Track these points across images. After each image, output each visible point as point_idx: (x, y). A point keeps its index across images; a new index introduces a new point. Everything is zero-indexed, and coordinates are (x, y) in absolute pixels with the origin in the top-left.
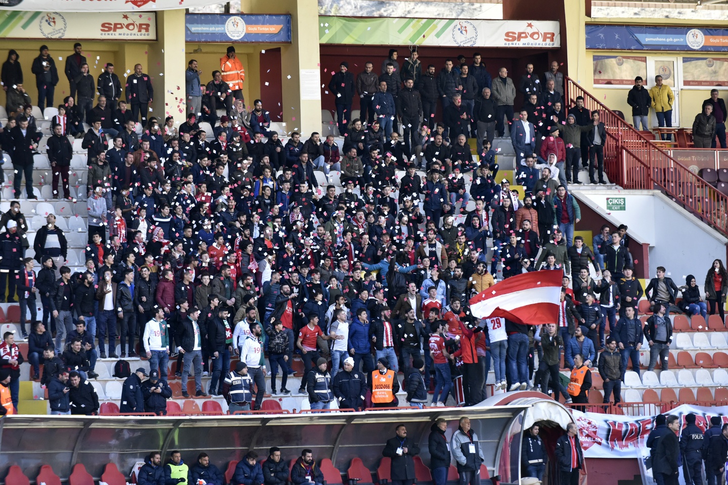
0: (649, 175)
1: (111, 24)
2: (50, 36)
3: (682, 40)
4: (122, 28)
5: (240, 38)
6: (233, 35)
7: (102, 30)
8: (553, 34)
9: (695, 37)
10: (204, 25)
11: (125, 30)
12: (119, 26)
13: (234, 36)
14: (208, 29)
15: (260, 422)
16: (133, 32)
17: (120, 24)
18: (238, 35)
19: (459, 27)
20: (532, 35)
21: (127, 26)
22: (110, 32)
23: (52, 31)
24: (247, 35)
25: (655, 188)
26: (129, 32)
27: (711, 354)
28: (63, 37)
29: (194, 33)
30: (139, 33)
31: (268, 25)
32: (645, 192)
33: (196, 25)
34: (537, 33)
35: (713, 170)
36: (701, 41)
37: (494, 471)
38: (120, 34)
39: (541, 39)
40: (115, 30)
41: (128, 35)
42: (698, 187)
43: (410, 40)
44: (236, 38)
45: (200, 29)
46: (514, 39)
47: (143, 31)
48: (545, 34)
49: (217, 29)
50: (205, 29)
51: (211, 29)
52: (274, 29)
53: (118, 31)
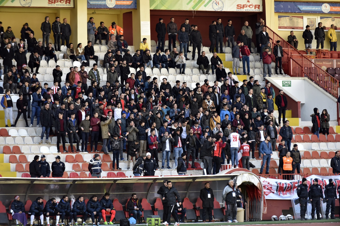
0: (302, 70)
1: (53, 0)
2: (24, 6)
3: (320, 8)
5: (113, 7)
6: (110, 5)
7: (48, 3)
8: (259, 6)
9: (326, 7)
11: (59, 3)
12: (56, 1)
13: (110, 6)
14: (98, 2)
15: (113, 181)
16: (63, 4)
18: (112, 5)
19: (215, 2)
20: (249, 6)
21: (60, 1)
22: (52, 4)
23: (25, 3)
24: (116, 6)
25: (305, 76)
27: (328, 152)
28: (30, 6)
29: (92, 5)
30: (66, 4)
31: (126, 1)
32: (300, 78)
33: (92, 1)
34: (252, 5)
35: (333, 68)
36: (328, 9)
37: (223, 205)
38: (57, 5)
39: (253, 8)
40: (54, 3)
41: (60, 5)
42: (326, 76)
43: (192, 8)
45: (94, 2)
46: (241, 8)
47: (68, 4)
48: (256, 5)
49: (102, 3)
50: (96, 2)
51: (99, 3)
52: (129, 3)
53: (56, 3)
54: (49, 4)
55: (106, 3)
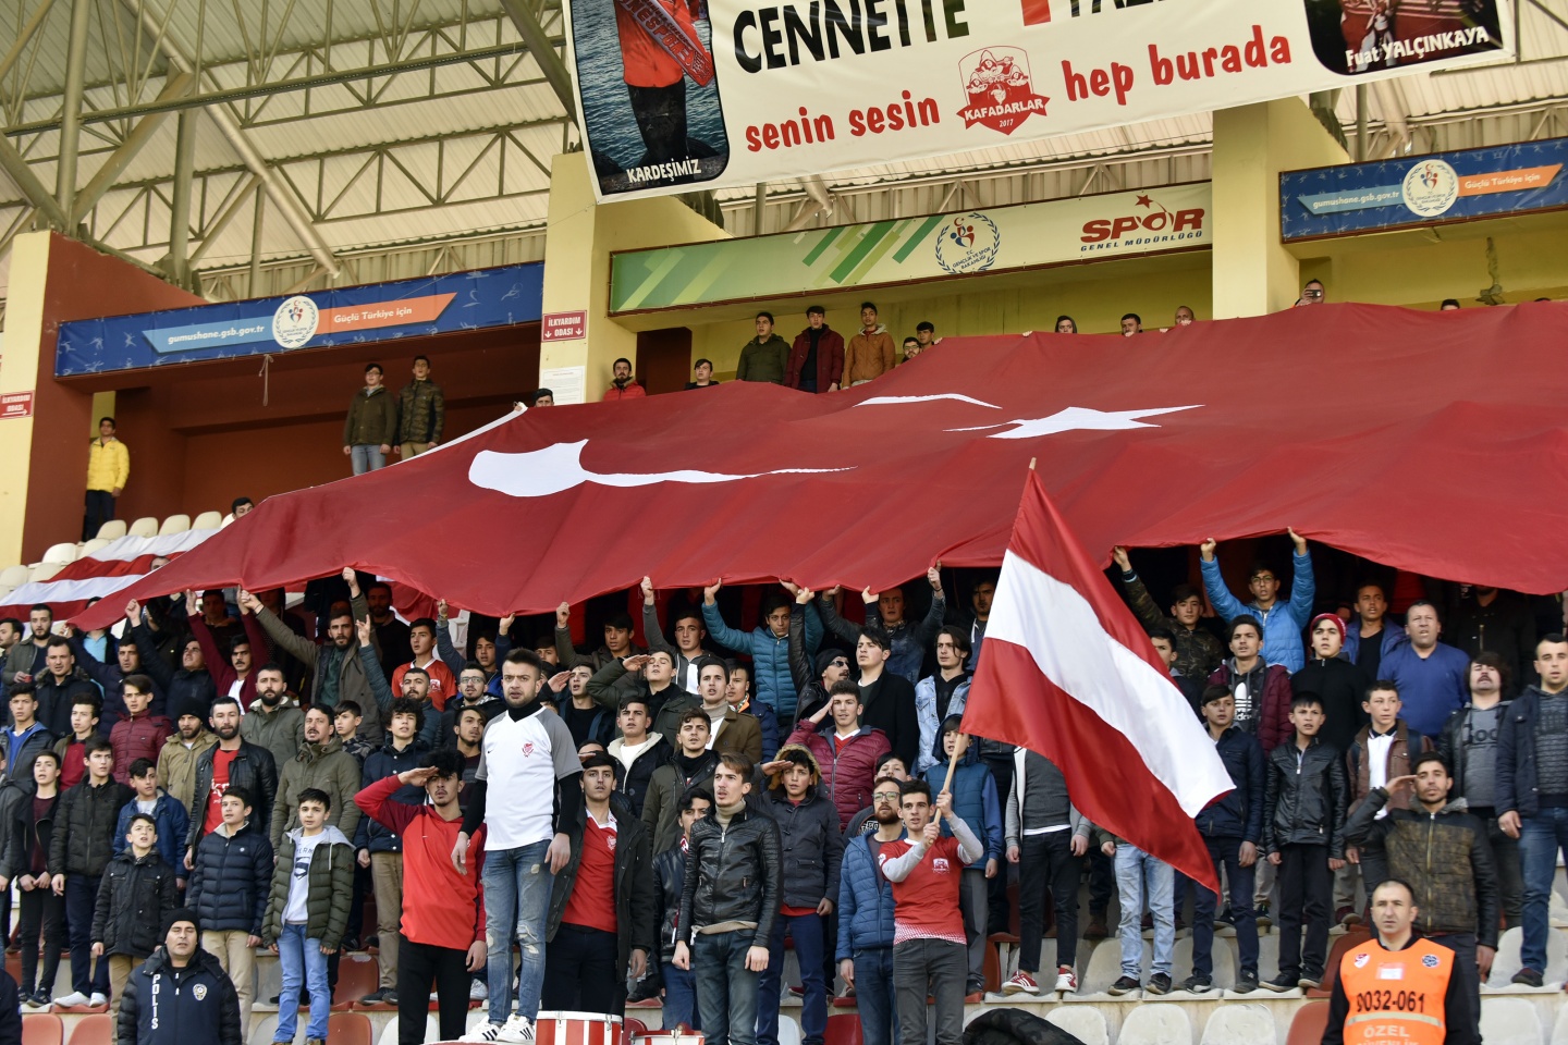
1: (1108, 223)
2: (958, 270)
4: (1134, 227)
5: (1444, 210)
6: (1425, 206)
7: (1084, 239)
10: (1344, 192)
11: (1142, 232)
12: (1125, 224)
13: (1427, 209)
14: (1356, 200)
16: (1161, 233)
17: (1131, 219)
18: (1437, 204)
21: (1148, 223)
22: (1105, 242)
23: (966, 257)
24: (1463, 202)
26: (1151, 234)
28: (989, 268)
29: (1320, 215)
30: (1177, 234)
31: (1520, 170)
33: (1324, 195)
38: (1127, 243)
40: (1116, 235)
41: (1148, 241)
44: (1432, 213)
45: (1333, 203)
47: (1187, 228)
49: (1380, 198)
50: (1346, 201)
51: (1364, 200)
52: (1537, 177)
53: (1125, 236)
54: (1088, 245)
55: (1401, 195)
